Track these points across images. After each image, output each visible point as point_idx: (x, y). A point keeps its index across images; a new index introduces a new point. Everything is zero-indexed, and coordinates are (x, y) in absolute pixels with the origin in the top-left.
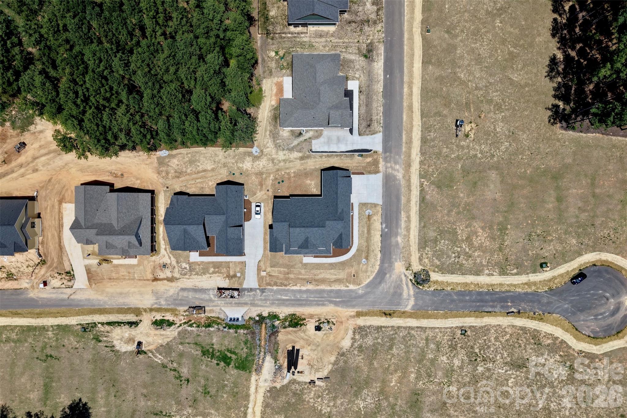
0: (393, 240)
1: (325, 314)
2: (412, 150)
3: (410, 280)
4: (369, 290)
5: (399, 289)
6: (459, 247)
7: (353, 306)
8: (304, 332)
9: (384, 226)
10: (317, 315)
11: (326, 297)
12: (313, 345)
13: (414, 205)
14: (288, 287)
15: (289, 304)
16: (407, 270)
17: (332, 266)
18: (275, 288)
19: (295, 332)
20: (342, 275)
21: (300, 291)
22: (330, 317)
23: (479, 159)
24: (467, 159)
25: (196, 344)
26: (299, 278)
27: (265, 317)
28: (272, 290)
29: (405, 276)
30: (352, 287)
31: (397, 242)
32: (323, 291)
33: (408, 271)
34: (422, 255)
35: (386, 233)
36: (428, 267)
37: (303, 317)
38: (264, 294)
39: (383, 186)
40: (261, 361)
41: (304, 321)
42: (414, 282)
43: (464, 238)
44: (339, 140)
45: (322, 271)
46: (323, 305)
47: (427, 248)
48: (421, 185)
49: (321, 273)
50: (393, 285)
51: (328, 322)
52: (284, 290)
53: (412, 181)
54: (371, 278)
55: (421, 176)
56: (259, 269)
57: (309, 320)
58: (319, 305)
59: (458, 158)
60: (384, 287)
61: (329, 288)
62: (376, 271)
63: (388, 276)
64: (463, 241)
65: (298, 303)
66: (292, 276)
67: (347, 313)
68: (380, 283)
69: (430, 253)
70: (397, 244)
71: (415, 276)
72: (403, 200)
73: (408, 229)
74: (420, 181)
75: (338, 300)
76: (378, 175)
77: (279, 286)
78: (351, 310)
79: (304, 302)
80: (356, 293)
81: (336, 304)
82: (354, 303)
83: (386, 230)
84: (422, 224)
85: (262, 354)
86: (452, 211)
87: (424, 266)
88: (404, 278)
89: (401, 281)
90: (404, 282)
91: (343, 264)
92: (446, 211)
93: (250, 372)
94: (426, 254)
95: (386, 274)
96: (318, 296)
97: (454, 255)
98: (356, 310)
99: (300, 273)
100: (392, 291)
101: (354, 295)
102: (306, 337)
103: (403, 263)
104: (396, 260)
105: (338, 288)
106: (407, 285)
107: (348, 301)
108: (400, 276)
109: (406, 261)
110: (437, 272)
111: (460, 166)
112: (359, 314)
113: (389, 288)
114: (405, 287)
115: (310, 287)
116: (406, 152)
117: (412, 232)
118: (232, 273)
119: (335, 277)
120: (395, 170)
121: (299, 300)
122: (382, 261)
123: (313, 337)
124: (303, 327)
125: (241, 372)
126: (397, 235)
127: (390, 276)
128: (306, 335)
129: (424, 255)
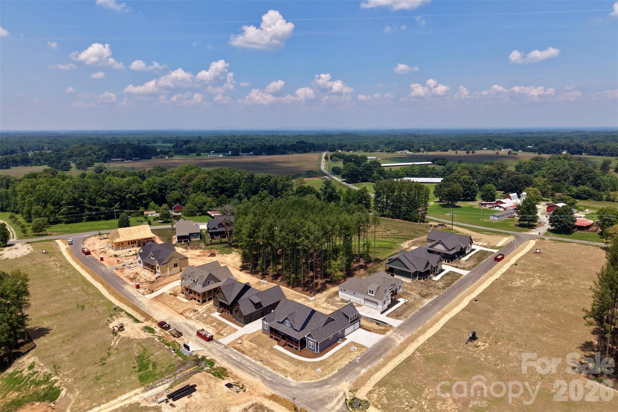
0: (358, 369)
1: (246, 382)
2: (421, 336)
3: (346, 399)
4: (301, 386)
5: (329, 399)
6: (417, 401)
7: (275, 389)
8: (216, 382)
9: (359, 358)
10: (240, 379)
11: (262, 373)
12: (210, 394)
13: (397, 361)
14: (244, 355)
15: (231, 362)
16: (350, 391)
17: (291, 359)
18: (236, 351)
19: (211, 378)
20: (291, 368)
21: (249, 361)
22: (247, 386)
23: (482, 361)
24: (468, 357)
25: (145, 349)
26: (257, 355)
27: (205, 359)
28: (232, 350)
29: (344, 394)
30: (289, 379)
31: (360, 371)
32: (265, 369)
33: (351, 393)
34: (374, 390)
35: (356, 363)
36: (373, 401)
37: (229, 374)
38: (224, 349)
39: (380, 341)
40: (161, 383)
41: (226, 378)
42: (348, 402)
43: (428, 398)
44: (369, 312)
45: (280, 358)
46: (254, 376)
47: (383, 388)
48: (414, 353)
49: (277, 359)
50: (326, 394)
51: (242, 388)
52: (240, 355)
53: (407, 349)
54: (313, 381)
55: (417, 350)
56: (240, 338)
57: (231, 379)
58: (250, 373)
59: (460, 354)
60: (318, 391)
61: (272, 370)
62: (322, 379)
63: (328, 386)
64: (425, 399)
65: (238, 365)
66: (255, 351)
67: (264, 391)
68: (317, 387)
69: (384, 391)
70: (359, 372)
71: (353, 399)
72: (389, 353)
73: (377, 370)
74: (414, 352)
75: (268, 379)
76: (382, 335)
77: (239, 352)
78: (270, 390)
79: (242, 367)
80: (288, 383)
81: (264, 380)
82: (279, 387)
83: (358, 361)
84: (394, 373)
85: (168, 380)
86: (429, 376)
87: (369, 398)
88: (341, 394)
89: (337, 395)
90: (338, 398)
91: (301, 362)
92: (423, 374)
93: (142, 385)
94: (379, 391)
95: (328, 384)
96: (257, 369)
97: (407, 404)
98: (273, 392)
99: (262, 353)
100: (320, 397)
101: (285, 383)
102: (213, 386)
103: (351, 386)
104: (347, 380)
105: (278, 374)
106: (339, 401)
107: (276, 384)
108: (339, 391)
109: (355, 386)
110: (379, 409)
111: (458, 357)
112: (273, 398)
113: (320, 394)
114: (335, 401)
115: (259, 363)
116: (415, 335)
117: (379, 373)
118: (222, 332)
119: (285, 367)
120: (398, 338)
121: (241, 364)
122: (334, 376)
123: (217, 389)
124: (220, 380)
125: (138, 381)
126: (364, 367)
127: (330, 387)
128: (215, 385)
129: (377, 390)
